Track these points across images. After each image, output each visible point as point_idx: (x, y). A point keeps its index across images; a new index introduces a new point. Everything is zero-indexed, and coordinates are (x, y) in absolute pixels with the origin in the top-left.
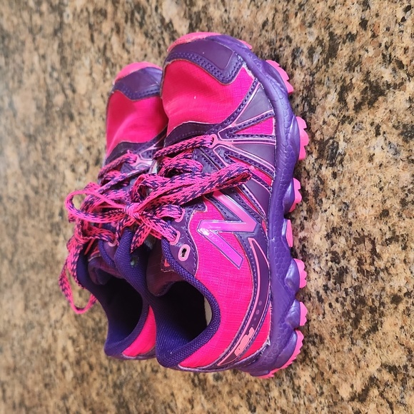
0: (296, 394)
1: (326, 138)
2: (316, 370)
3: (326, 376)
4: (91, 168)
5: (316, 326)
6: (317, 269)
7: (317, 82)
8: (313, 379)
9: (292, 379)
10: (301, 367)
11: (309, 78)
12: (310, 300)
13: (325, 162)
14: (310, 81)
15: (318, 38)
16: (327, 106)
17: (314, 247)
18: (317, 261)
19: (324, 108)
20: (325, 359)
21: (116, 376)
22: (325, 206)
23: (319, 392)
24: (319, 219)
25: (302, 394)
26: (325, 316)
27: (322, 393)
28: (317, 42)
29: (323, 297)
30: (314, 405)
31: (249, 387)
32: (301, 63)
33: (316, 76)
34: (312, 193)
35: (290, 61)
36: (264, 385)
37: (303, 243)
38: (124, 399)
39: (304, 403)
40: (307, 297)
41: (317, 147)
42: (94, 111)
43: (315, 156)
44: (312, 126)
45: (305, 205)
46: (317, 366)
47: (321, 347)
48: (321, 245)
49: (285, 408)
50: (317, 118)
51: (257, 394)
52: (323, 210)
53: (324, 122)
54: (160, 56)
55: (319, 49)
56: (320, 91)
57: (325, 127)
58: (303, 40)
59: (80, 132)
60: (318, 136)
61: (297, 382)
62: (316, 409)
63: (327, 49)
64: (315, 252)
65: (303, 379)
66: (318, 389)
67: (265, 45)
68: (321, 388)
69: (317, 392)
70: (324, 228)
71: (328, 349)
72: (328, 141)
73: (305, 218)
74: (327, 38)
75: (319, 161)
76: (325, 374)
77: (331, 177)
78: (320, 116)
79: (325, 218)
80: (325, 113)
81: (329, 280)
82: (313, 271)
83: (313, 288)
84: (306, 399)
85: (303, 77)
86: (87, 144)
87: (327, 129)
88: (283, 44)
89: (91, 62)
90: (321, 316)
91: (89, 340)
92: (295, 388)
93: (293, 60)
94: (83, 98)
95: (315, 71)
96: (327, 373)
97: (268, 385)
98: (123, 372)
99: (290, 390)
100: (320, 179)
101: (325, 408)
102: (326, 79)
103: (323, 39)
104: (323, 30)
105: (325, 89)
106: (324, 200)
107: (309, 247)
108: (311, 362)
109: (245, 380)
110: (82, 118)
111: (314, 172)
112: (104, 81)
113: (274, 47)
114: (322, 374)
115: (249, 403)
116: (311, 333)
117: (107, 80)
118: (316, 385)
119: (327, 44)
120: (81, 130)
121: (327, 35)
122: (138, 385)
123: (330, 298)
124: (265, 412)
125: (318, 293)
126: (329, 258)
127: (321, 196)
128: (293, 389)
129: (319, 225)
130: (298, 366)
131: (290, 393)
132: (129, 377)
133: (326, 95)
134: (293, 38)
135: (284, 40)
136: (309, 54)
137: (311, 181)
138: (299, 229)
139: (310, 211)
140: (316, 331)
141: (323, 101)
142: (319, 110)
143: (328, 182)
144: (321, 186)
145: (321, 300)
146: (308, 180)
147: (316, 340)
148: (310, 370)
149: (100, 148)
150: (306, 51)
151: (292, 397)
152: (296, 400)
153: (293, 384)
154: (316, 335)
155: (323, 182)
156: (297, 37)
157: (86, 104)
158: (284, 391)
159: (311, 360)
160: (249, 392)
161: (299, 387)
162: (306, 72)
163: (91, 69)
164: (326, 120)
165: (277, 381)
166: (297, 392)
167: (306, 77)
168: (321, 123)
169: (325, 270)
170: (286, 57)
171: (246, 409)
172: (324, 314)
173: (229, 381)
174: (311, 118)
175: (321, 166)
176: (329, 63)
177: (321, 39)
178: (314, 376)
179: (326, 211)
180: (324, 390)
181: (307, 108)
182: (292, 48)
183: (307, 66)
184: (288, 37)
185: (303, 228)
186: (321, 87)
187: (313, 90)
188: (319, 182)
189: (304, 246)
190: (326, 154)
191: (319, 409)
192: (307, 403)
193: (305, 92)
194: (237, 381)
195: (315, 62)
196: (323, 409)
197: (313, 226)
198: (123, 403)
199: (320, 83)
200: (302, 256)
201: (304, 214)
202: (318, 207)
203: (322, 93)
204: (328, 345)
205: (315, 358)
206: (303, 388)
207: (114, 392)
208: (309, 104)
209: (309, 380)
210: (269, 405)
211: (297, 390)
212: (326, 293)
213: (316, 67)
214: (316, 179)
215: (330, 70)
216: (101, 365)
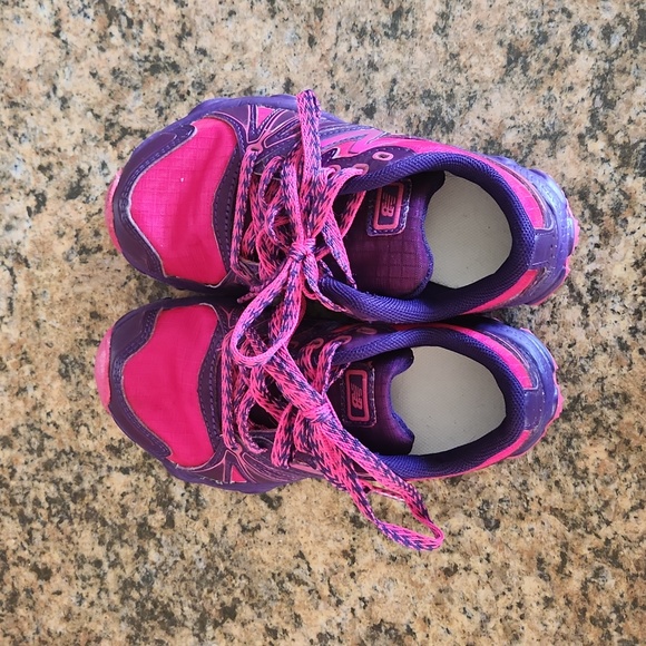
0: (580, 481)
1: (634, 141)
2: (615, 440)
3: (634, 443)
4: (51, 205)
5: (617, 383)
6: (618, 308)
7: (618, 71)
8: (611, 454)
9: (571, 462)
10: (588, 442)
11: (604, 65)
12: (605, 350)
13: (630, 171)
14: (604, 69)
15: (619, 15)
16: (635, 100)
17: (613, 282)
18: (618, 298)
19: (630, 104)
20: (633, 422)
21: (129, 569)
22: (630, 227)
23: (623, 467)
24: (622, 244)
25: (591, 477)
26: (633, 366)
27: (628, 467)
28: (617, 20)
29: (629, 343)
30: (612, 487)
31: (485, 496)
32: (589, 45)
33: (616, 63)
34: (609, 212)
35: (568, 41)
36: (517, 484)
37: (593, 278)
38: (155, 604)
39: (596, 489)
40: (600, 348)
41: (618, 153)
42: (64, 101)
43: (614, 164)
44: (609, 126)
45: (596, 228)
46: (618, 433)
47: (626, 407)
48: (625, 277)
49: (559, 505)
50: (618, 116)
51: (501, 501)
52: (628, 231)
53: (630, 121)
54: (273, 17)
55: (621, 29)
56: (624, 82)
57: (632, 127)
58: (593, 16)
59: (11, 139)
60: (619, 139)
61: (580, 464)
62: (617, 490)
63: (634, 30)
64: (616, 288)
65: (593, 457)
66: (620, 464)
67: (520, 16)
68: (626, 461)
69: (619, 468)
70: (630, 254)
71: (638, 407)
72: (636, 145)
73: (597, 246)
74: (634, 17)
75: (622, 170)
76: (633, 441)
77: (642, 190)
78: (623, 113)
79: (632, 242)
80: (632, 109)
81: (640, 319)
82: (610, 312)
83: (612, 335)
84: (598, 482)
85: (593, 62)
86: (38, 161)
87: (636, 130)
88: (556, 18)
89: (57, 12)
90: (626, 368)
91: (36, 525)
92: (579, 473)
93: (575, 40)
94: (26, 76)
95: (614, 56)
96: (636, 438)
97: (524, 483)
98: (153, 556)
99: (568, 478)
100: (624, 194)
101: (634, 485)
102: (634, 67)
103: (628, 18)
104: (627, 6)
105: (632, 79)
106: (629, 219)
107: (605, 282)
108: (607, 431)
109: (476, 487)
110: (22, 113)
111: (613, 184)
112: (102, 49)
113: (538, 21)
114: (627, 442)
115: (485, 519)
116: (606, 394)
117: (111, 46)
118: (617, 459)
119: (636, 24)
120: (16, 135)
121: (636, 13)
122: (201, 566)
123: (641, 342)
124: (519, 521)
125: (620, 339)
126: (638, 292)
127: (626, 214)
128: (575, 475)
129: (622, 252)
130: (584, 442)
131: (569, 483)
132: (171, 561)
133: (634, 88)
134: (575, 11)
135: (556, 13)
136: (604, 34)
137: (607, 197)
138: (585, 261)
139: (605, 235)
140: (616, 389)
141: (628, 94)
142: (620, 105)
143: (637, 196)
144: (625, 202)
145: (624, 347)
146: (603, 195)
147: (615, 401)
148: (605, 442)
149: (85, 167)
150: (597, 30)
151: (572, 487)
152: (581, 489)
153: (575, 468)
154: (617, 395)
155: (627, 197)
156: (582, 12)
157: (37, 87)
158: (557, 483)
159: (607, 429)
160: (486, 502)
161: (586, 471)
162: (598, 57)
163: (57, 24)
164: (634, 118)
165: (544, 472)
166: (581, 478)
167: (599, 63)
168: (625, 122)
169: (633, 307)
170: (561, 35)
171: (478, 529)
172: (630, 365)
173: (441, 499)
174: (607, 116)
175: (624, 177)
176: (639, 48)
177: (624, 16)
178: (611, 448)
179: (633, 233)
180: (631, 462)
181: (599, 103)
182: (573, 25)
183: (600, 49)
184: (564, 10)
185: (592, 258)
186: (624, 77)
187: (611, 80)
188: (621, 197)
189: (595, 282)
190: (633, 161)
191: (622, 489)
192: (600, 488)
193: (597, 83)
194: (459, 493)
195: (614, 44)
196: (628, 487)
197: (610, 254)
198: (152, 611)
199: (623, 71)
200: (591, 295)
201: (596, 240)
202: (620, 230)
203: (627, 84)
204: (637, 403)
205: (614, 424)
206: (592, 470)
207: (124, 599)
208: (604, 98)
209: (604, 456)
210: (527, 510)
211: (580, 476)
212: (634, 336)
213: (617, 52)
214: (617, 193)
215: (640, 57)
216: (80, 561)
